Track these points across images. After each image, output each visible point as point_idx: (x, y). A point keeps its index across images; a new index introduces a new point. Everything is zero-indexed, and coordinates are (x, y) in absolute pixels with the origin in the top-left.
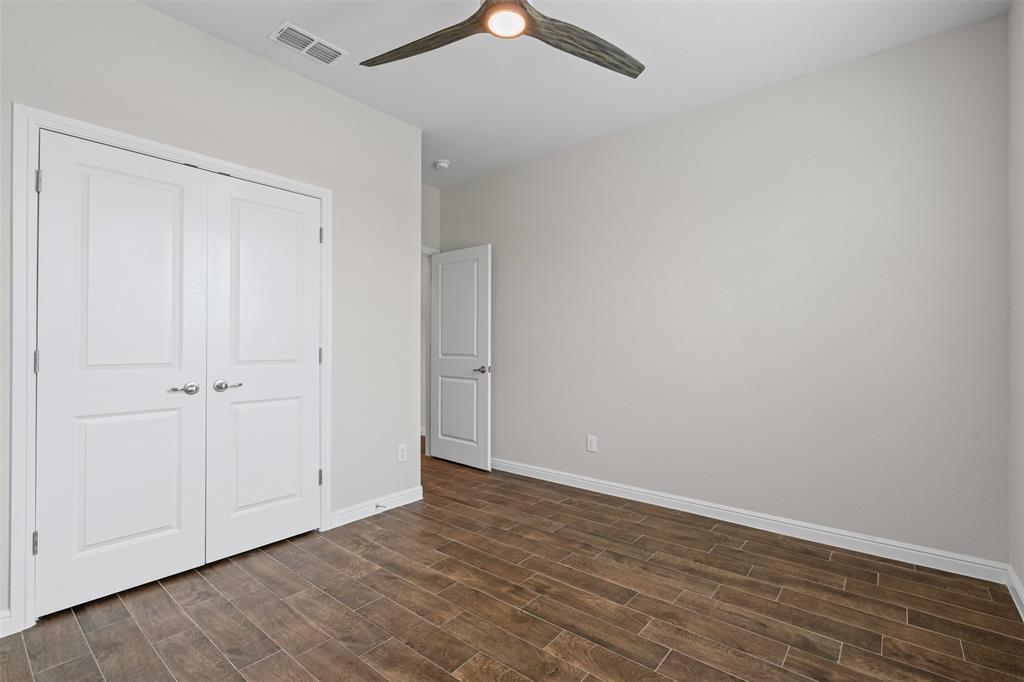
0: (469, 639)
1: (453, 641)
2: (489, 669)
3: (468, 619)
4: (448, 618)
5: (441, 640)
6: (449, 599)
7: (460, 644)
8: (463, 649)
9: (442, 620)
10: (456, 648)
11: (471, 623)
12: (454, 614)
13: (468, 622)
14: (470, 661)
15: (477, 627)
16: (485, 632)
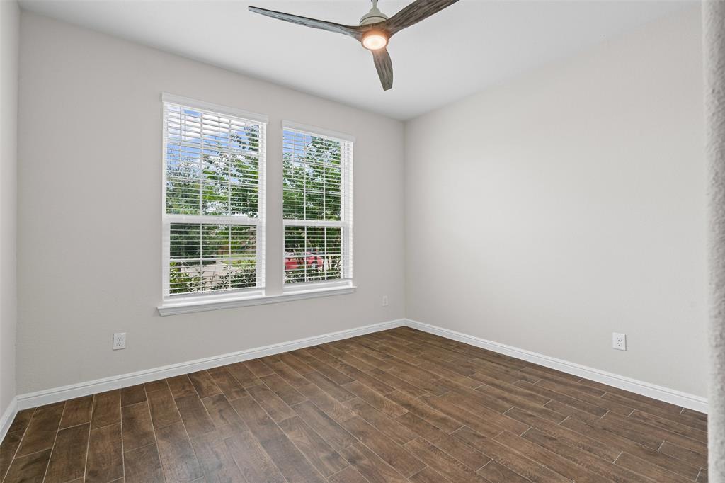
0: (399, 427)
1: (410, 427)
2: (389, 411)
3: (400, 439)
4: (414, 442)
5: (417, 428)
6: (415, 459)
7: (406, 425)
8: (403, 421)
9: (418, 441)
10: (407, 422)
11: (397, 435)
12: (409, 444)
13: (399, 437)
14: (399, 415)
15: (393, 432)
16: (389, 429)
